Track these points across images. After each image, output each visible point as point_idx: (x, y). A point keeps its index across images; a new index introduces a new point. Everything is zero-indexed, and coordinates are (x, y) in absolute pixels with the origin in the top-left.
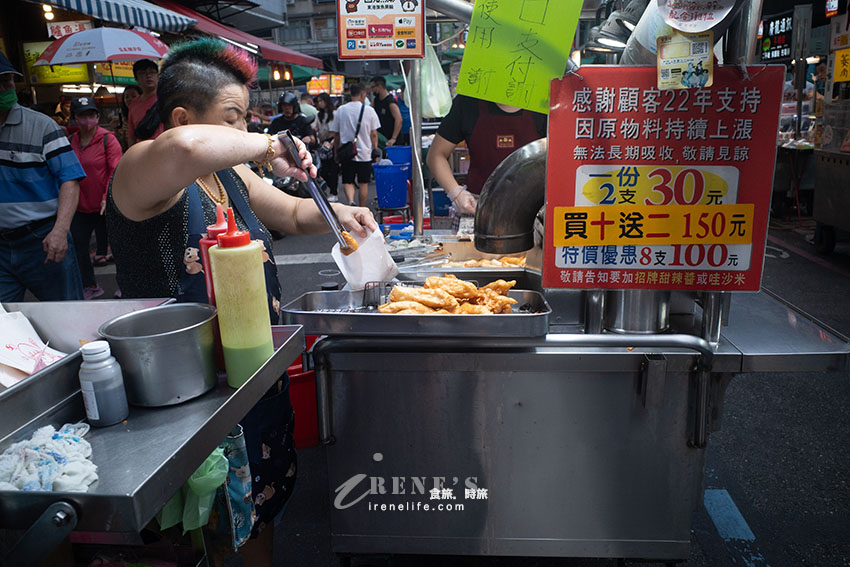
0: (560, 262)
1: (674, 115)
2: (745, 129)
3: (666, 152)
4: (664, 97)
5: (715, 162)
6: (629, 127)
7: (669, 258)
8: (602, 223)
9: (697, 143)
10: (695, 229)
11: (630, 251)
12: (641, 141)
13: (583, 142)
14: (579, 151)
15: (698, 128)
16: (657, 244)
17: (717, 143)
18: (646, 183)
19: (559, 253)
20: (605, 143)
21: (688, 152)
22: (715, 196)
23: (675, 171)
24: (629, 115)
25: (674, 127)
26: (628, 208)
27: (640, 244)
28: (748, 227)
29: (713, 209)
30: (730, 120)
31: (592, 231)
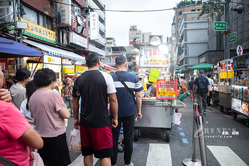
0: (157, 96)
1: (168, 83)
2: (174, 85)
3: (167, 87)
4: (167, 82)
5: (171, 88)
6: (164, 84)
7: (168, 96)
8: (161, 93)
9: (170, 86)
10: (170, 93)
11: (164, 95)
12: (165, 86)
13: (159, 85)
14: (159, 86)
15: (170, 85)
16: (167, 95)
17: (172, 86)
18: (165, 89)
19: (157, 95)
20: (162, 86)
21: (169, 87)
22: (172, 91)
23: (168, 88)
24: (164, 83)
25: (168, 84)
26: (164, 92)
27: (165, 95)
28: (175, 93)
29: (171, 92)
30: (173, 84)
31: (161, 94)
